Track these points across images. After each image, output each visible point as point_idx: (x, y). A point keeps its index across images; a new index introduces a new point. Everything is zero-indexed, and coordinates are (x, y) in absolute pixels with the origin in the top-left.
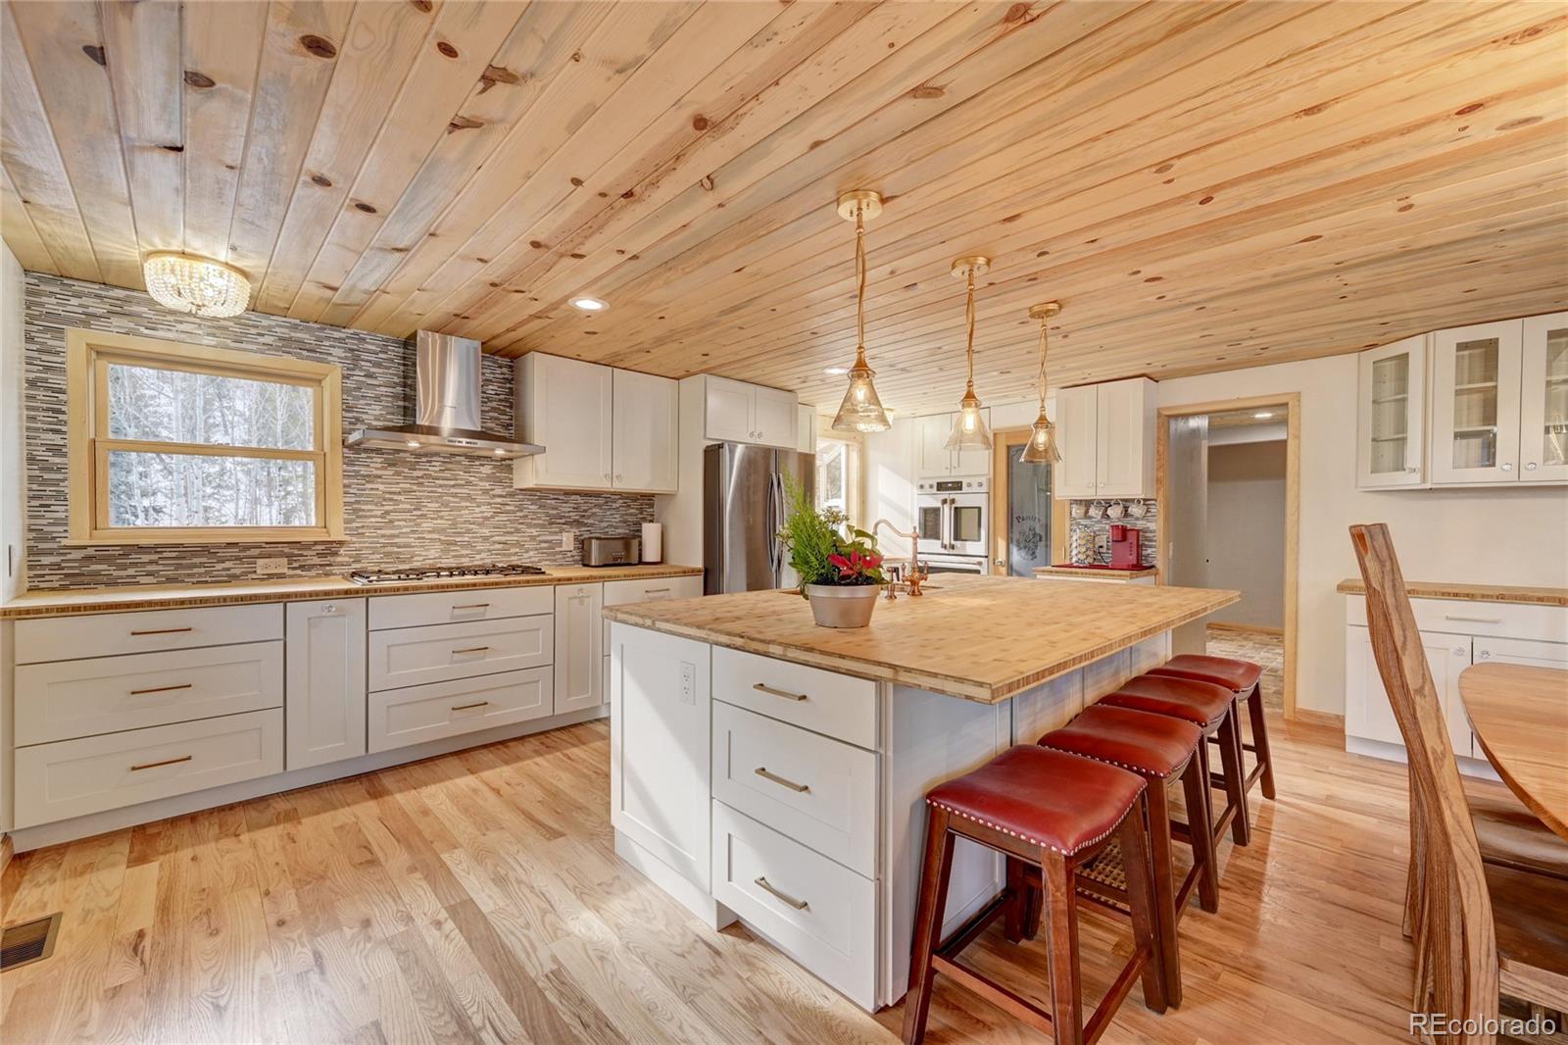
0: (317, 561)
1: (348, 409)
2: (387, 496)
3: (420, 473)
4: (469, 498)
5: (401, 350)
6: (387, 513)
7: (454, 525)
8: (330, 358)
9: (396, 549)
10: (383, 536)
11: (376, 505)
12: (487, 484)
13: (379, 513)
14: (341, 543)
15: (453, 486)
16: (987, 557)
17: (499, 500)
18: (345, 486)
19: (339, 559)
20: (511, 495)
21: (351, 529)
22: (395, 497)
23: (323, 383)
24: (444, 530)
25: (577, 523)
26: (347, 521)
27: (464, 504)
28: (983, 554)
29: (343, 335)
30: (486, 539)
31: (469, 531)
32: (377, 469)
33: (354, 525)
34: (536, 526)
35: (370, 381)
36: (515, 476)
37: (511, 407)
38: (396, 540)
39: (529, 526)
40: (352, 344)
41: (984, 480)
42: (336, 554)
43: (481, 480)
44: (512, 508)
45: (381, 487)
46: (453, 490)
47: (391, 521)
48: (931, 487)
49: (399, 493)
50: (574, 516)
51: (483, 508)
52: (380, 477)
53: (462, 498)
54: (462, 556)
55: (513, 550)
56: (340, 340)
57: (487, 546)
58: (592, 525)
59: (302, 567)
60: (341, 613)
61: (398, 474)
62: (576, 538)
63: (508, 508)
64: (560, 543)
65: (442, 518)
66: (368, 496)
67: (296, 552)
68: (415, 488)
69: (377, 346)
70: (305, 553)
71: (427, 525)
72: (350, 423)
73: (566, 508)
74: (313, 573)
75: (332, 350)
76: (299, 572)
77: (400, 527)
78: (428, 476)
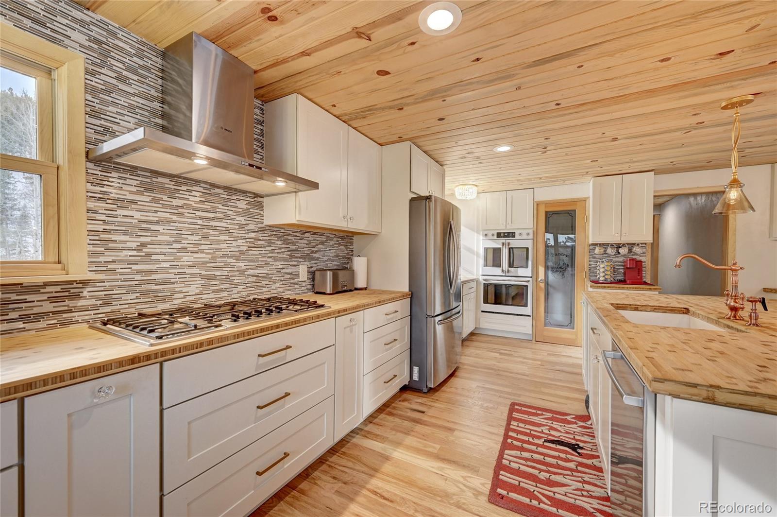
0: (48, 307)
1: (93, 113)
2: (144, 225)
3: (180, 203)
4: (227, 232)
5: (159, 60)
6: (143, 245)
7: (214, 259)
8: (67, 41)
9: (154, 287)
10: (139, 272)
11: (131, 235)
12: (242, 219)
13: (134, 245)
14: (85, 283)
15: (213, 219)
16: (532, 277)
17: (253, 235)
18: (89, 211)
19: (81, 303)
20: (262, 230)
21: (98, 264)
22: (153, 227)
24: (204, 263)
25: (309, 257)
26: (93, 254)
27: (222, 238)
28: (531, 276)
29: (88, 19)
30: (242, 272)
31: (227, 265)
32: (131, 192)
33: (102, 259)
34: (281, 259)
35: (122, 86)
36: (265, 213)
37: (262, 147)
38: (154, 277)
39: (275, 259)
40: (96, 32)
41: (531, 232)
42: (77, 296)
43: (238, 214)
44: (263, 243)
45: (136, 215)
46: (212, 223)
47: (149, 255)
48: (493, 235)
50: (307, 251)
51: (240, 242)
52: (135, 202)
53: (222, 233)
54: (222, 290)
55: (264, 283)
56: (82, 23)
57: (242, 279)
58: (318, 259)
59: (24, 318)
60: (124, 392)
61: (156, 200)
62: (308, 270)
63: (260, 243)
64: (297, 276)
65: (202, 251)
66: (121, 224)
67: (15, 297)
68: (175, 218)
69: (132, 46)
70: (29, 298)
71: (187, 259)
72: (96, 132)
73: (300, 244)
74: (42, 324)
75: (69, 32)
76: (20, 325)
77: (158, 261)
78: (188, 206)
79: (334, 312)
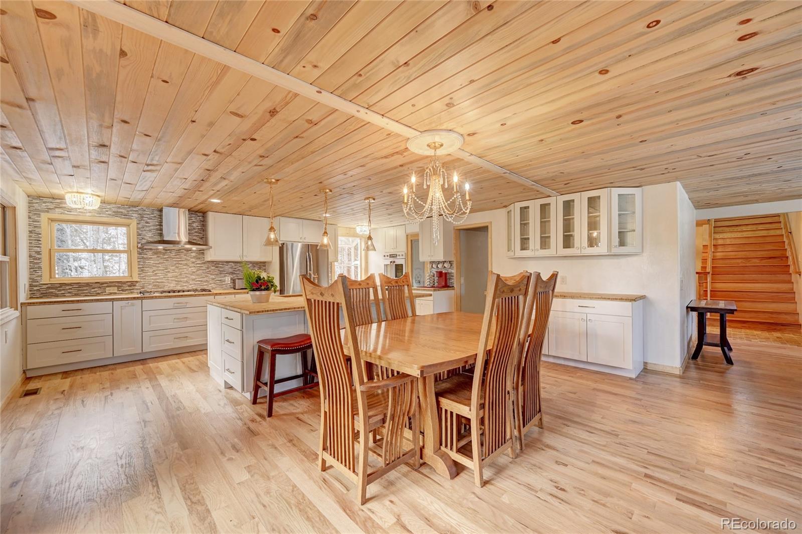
0: (128, 288)
1: (139, 235)
2: (155, 265)
3: (167, 257)
4: (186, 265)
5: (159, 213)
6: (154, 271)
7: (181, 274)
8: (132, 217)
9: (158, 284)
10: (153, 279)
11: (150, 268)
12: (194, 259)
13: (151, 271)
14: (137, 282)
15: (180, 261)
17: (198, 265)
18: (138, 262)
19: (136, 287)
20: (204, 263)
21: (141, 277)
22: (157, 265)
23: (130, 226)
24: (177, 276)
25: (232, 273)
26: (139, 274)
27: (185, 267)
29: (137, 209)
30: (193, 280)
31: (186, 277)
32: (150, 255)
33: (142, 275)
34: (214, 275)
35: (147, 225)
36: (205, 257)
37: (203, 231)
38: (158, 280)
39: (211, 274)
40: (140, 212)
41: (403, 253)
42: (135, 286)
43: (191, 258)
44: (204, 268)
45: (152, 262)
46: (180, 262)
47: (156, 274)
48: (387, 256)
49: (158, 264)
50: (231, 270)
51: (192, 268)
52: (151, 258)
53: (184, 265)
54: (184, 286)
55: (205, 284)
56: (136, 211)
57: (194, 282)
58: (238, 274)
59: (122, 290)
60: (133, 305)
61: (158, 257)
62: (231, 279)
63: (202, 268)
64: (225, 281)
65: (176, 272)
66: (147, 265)
67: (120, 285)
68: (165, 262)
69: (150, 212)
70: (124, 285)
71: (169, 275)
72: (140, 240)
73: (227, 267)
74: (127, 292)
75: (133, 215)
76: (121, 292)
77: (159, 276)
78: (170, 257)
79: (214, 294)
